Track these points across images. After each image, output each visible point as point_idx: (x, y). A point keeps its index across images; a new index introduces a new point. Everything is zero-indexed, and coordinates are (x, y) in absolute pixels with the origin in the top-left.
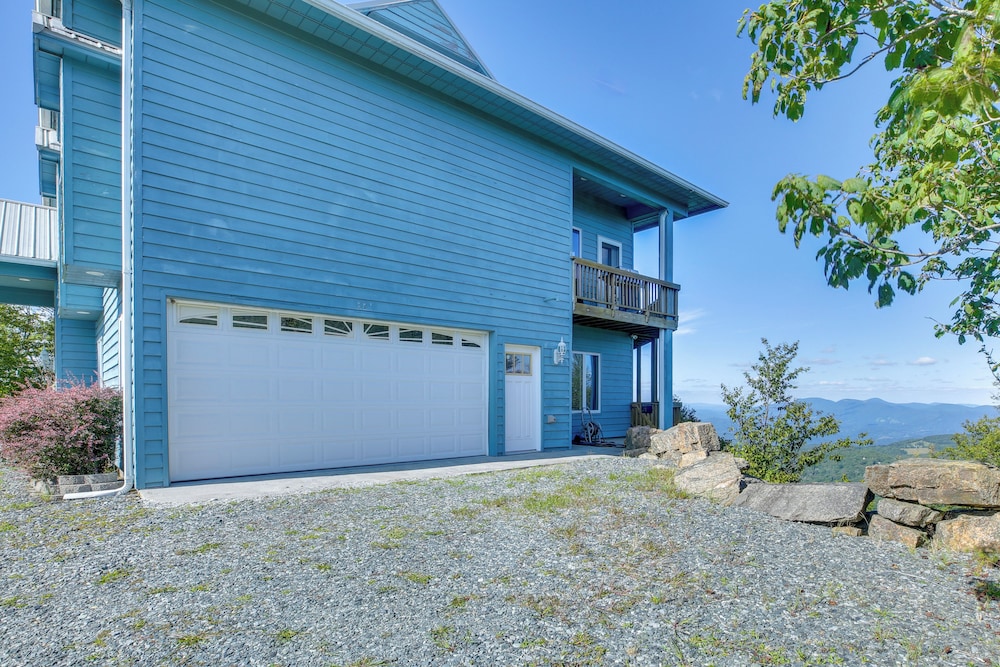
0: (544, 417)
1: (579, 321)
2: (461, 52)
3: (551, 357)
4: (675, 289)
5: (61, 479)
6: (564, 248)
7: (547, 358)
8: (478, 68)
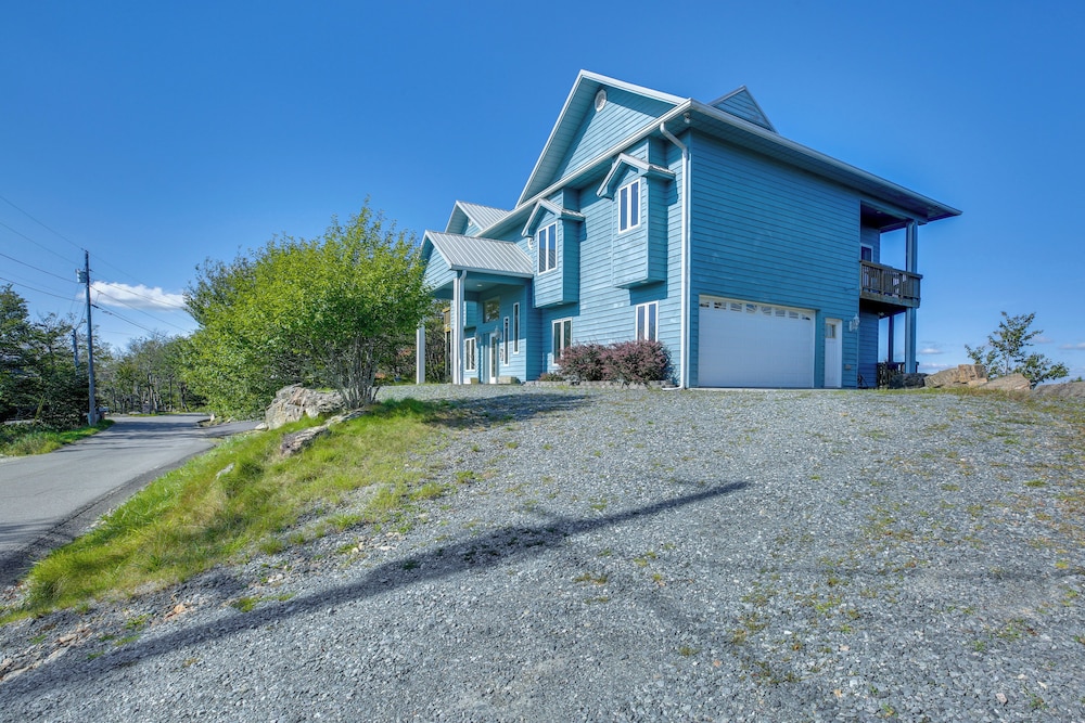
0: (844, 365)
1: (862, 302)
2: (761, 121)
3: (848, 327)
4: (918, 278)
5: (651, 383)
6: (853, 254)
7: (845, 327)
8: (769, 129)
